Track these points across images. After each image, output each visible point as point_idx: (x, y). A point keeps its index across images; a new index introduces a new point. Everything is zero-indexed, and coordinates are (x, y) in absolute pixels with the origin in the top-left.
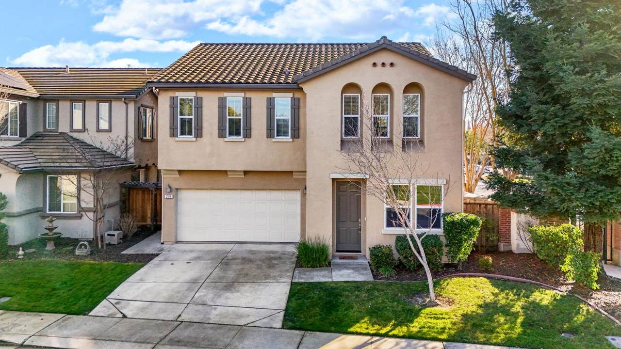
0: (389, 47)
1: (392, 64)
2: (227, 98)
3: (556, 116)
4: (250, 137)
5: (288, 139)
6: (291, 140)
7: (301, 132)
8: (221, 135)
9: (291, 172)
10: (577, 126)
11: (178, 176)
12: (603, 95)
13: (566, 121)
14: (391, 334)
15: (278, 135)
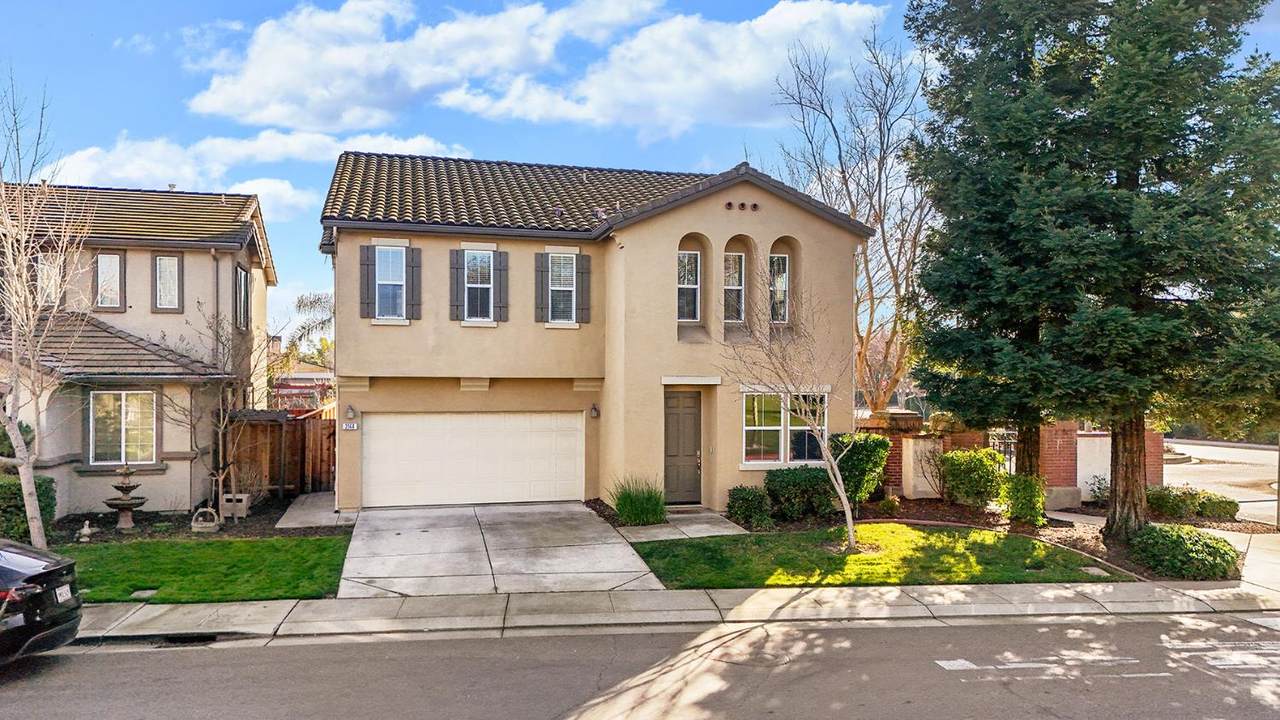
0: (753, 180)
1: (755, 207)
2: (466, 252)
3: (1030, 282)
4: (506, 320)
5: (572, 324)
6: (577, 326)
7: (594, 313)
8: (456, 316)
9: (570, 381)
10: (1055, 294)
11: (367, 389)
12: (1094, 254)
13: (1043, 288)
14: (824, 582)
15: (553, 318)
